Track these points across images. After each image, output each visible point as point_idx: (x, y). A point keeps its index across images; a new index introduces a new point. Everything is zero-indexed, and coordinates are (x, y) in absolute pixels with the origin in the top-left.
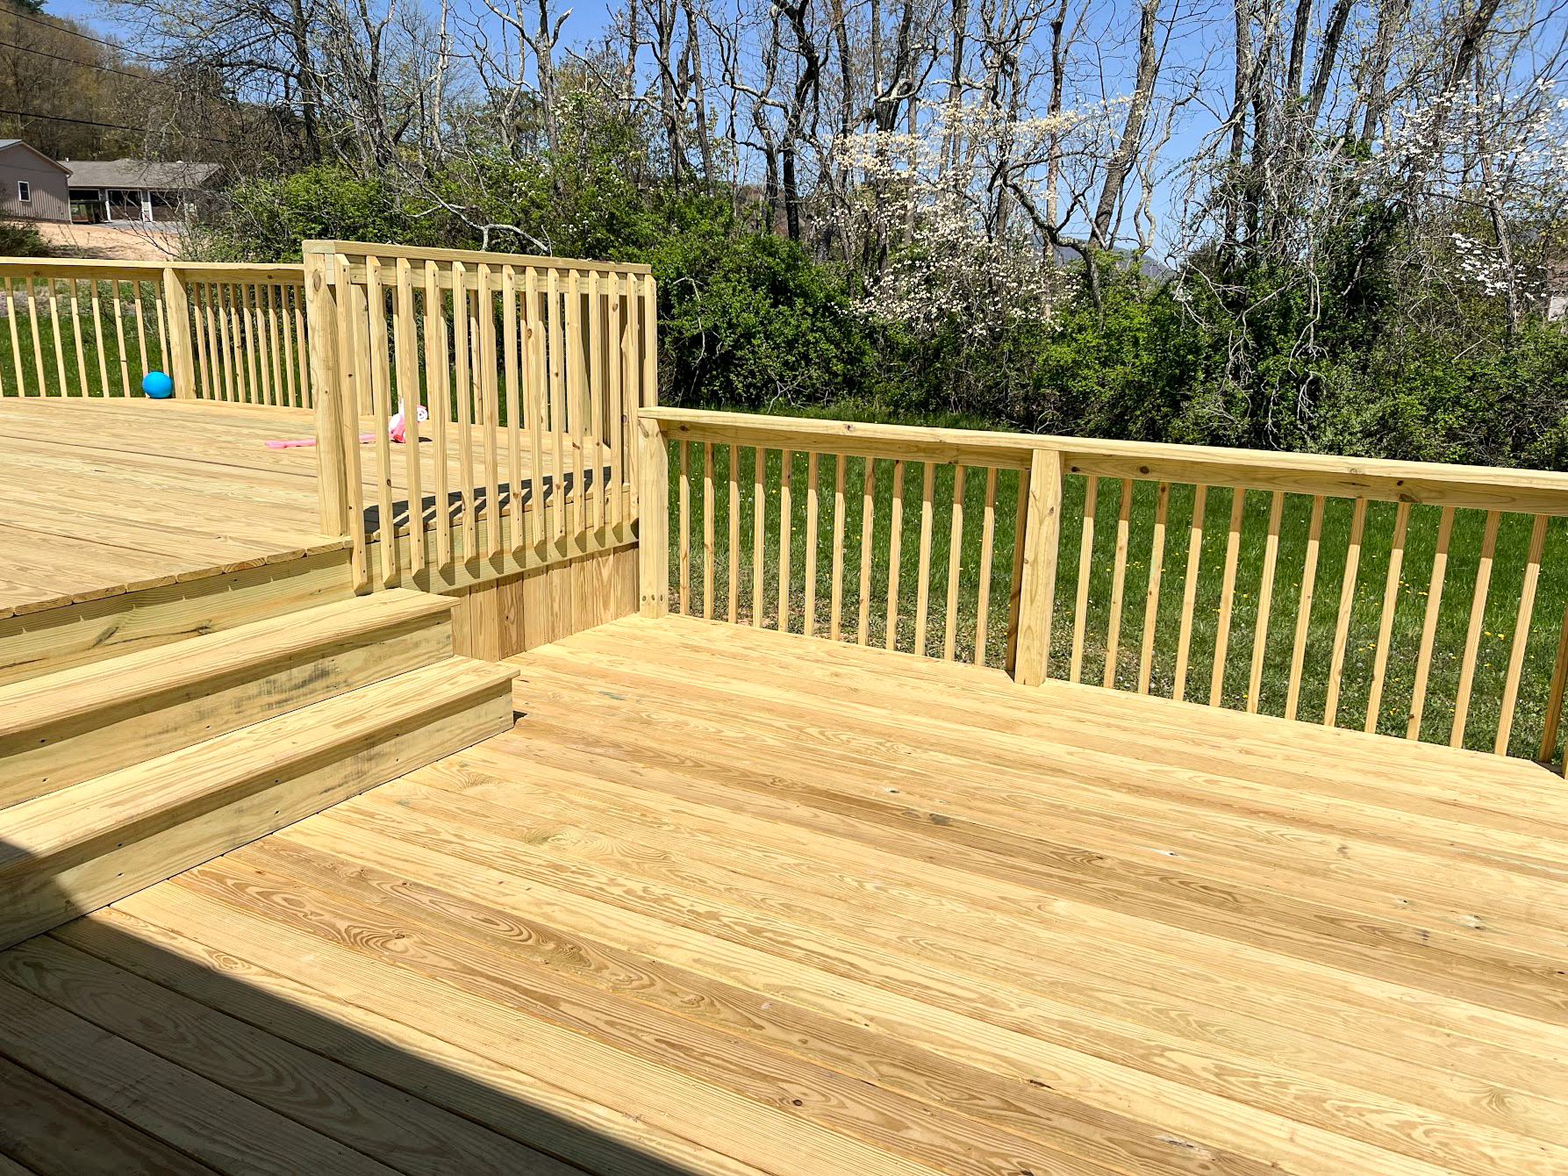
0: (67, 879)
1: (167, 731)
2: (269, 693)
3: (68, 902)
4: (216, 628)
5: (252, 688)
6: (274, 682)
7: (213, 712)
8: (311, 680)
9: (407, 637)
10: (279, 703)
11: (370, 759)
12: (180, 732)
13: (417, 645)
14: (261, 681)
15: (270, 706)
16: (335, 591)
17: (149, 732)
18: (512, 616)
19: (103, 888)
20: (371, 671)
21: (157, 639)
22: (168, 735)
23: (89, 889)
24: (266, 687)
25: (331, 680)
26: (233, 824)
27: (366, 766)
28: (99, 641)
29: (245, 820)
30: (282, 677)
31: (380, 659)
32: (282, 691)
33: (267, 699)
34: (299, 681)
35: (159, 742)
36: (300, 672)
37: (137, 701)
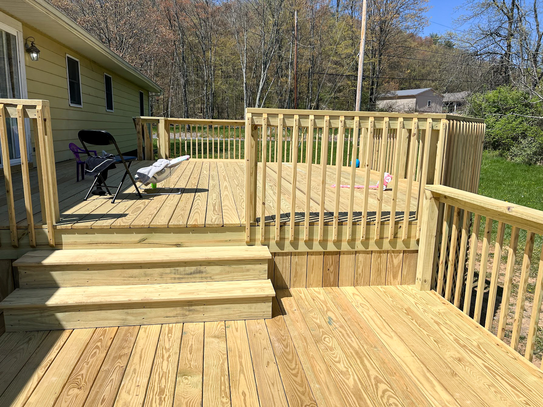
0: (60, 315)
1: (132, 277)
2: (175, 274)
3: (59, 323)
4: (184, 246)
5: (168, 270)
6: (177, 270)
7: (151, 275)
8: (194, 273)
9: (243, 266)
10: (179, 278)
11: (190, 311)
12: (137, 279)
13: (248, 270)
14: (172, 269)
15: (175, 278)
16: (238, 242)
17: (125, 276)
18: (331, 269)
19: (72, 323)
20: (224, 276)
21: (160, 245)
22: (133, 279)
23: (67, 322)
24: (174, 271)
25: (204, 275)
26: (124, 317)
27: (187, 313)
28: (140, 242)
29: (129, 317)
30: (181, 269)
31: (228, 272)
32: (181, 274)
33: (173, 276)
34: (189, 272)
35: (129, 280)
36: (189, 269)
37: (121, 264)
